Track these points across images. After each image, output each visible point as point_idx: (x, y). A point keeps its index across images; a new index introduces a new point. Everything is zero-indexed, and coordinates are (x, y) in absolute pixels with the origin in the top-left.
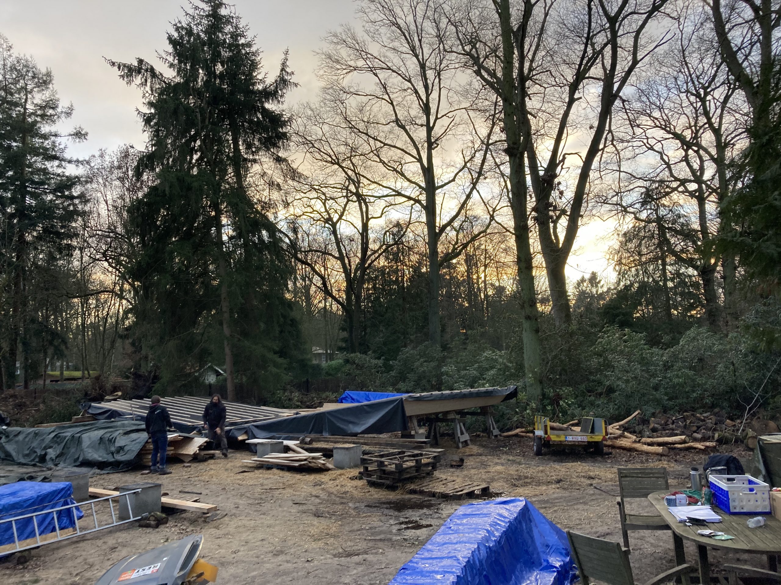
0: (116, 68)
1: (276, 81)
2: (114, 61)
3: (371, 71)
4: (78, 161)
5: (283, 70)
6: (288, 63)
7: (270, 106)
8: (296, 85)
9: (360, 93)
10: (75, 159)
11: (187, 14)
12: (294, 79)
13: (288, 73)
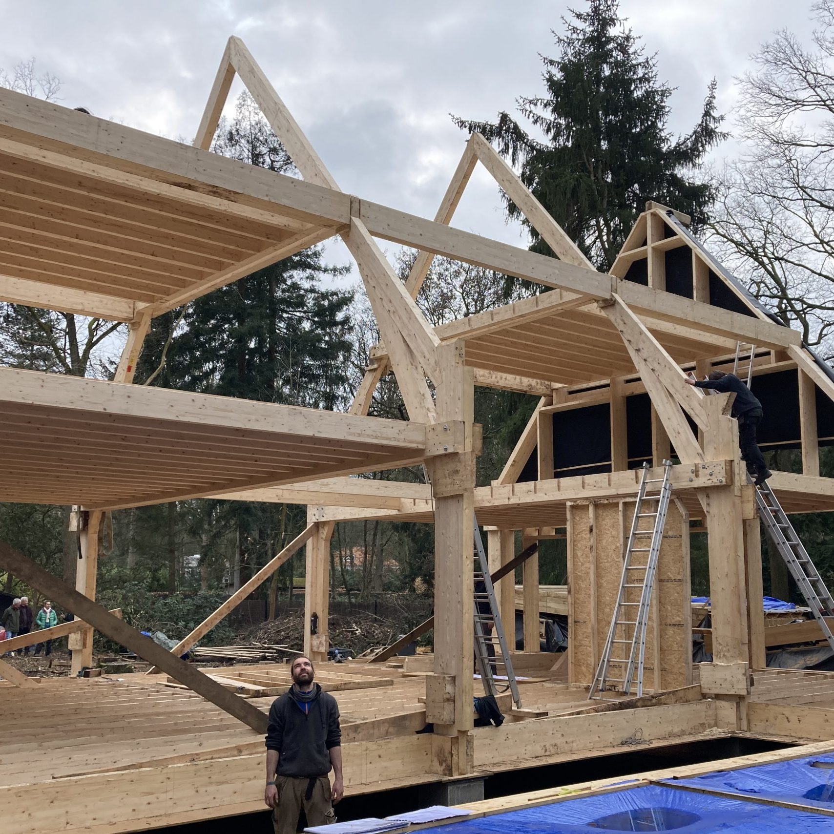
0: (466, 130)
1: (695, 132)
2: (463, 119)
3: (825, 105)
4: (335, 270)
5: (707, 114)
6: (715, 102)
7: (684, 172)
8: (724, 136)
9: (805, 143)
10: (331, 267)
11: (560, 40)
12: (721, 128)
13: (714, 118)
